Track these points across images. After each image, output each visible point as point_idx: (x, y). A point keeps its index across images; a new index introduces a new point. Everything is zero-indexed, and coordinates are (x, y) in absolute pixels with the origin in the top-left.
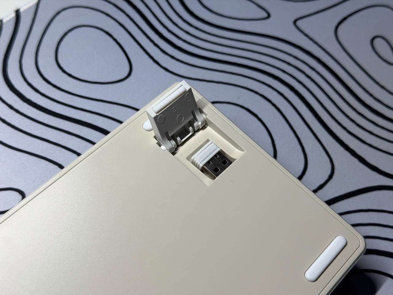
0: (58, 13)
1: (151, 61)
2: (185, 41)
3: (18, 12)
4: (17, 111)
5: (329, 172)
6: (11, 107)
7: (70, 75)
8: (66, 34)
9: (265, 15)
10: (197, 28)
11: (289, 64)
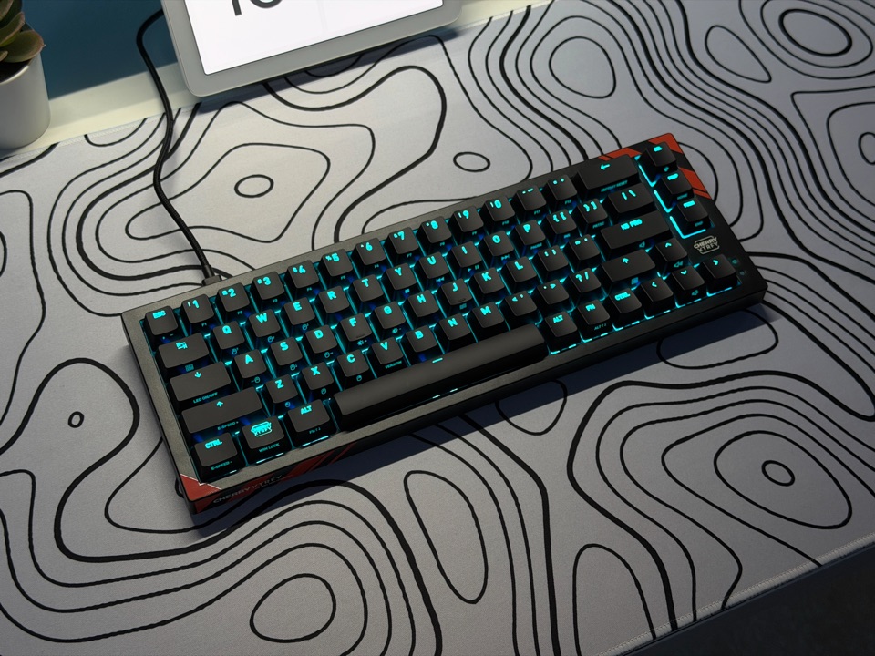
0: (566, 19)
1: (635, 88)
2: (675, 80)
3: (529, 8)
4: (503, 96)
5: (755, 232)
6: (499, 91)
7: (557, 79)
8: (566, 41)
9: (767, 78)
10: (692, 71)
11: (767, 131)
